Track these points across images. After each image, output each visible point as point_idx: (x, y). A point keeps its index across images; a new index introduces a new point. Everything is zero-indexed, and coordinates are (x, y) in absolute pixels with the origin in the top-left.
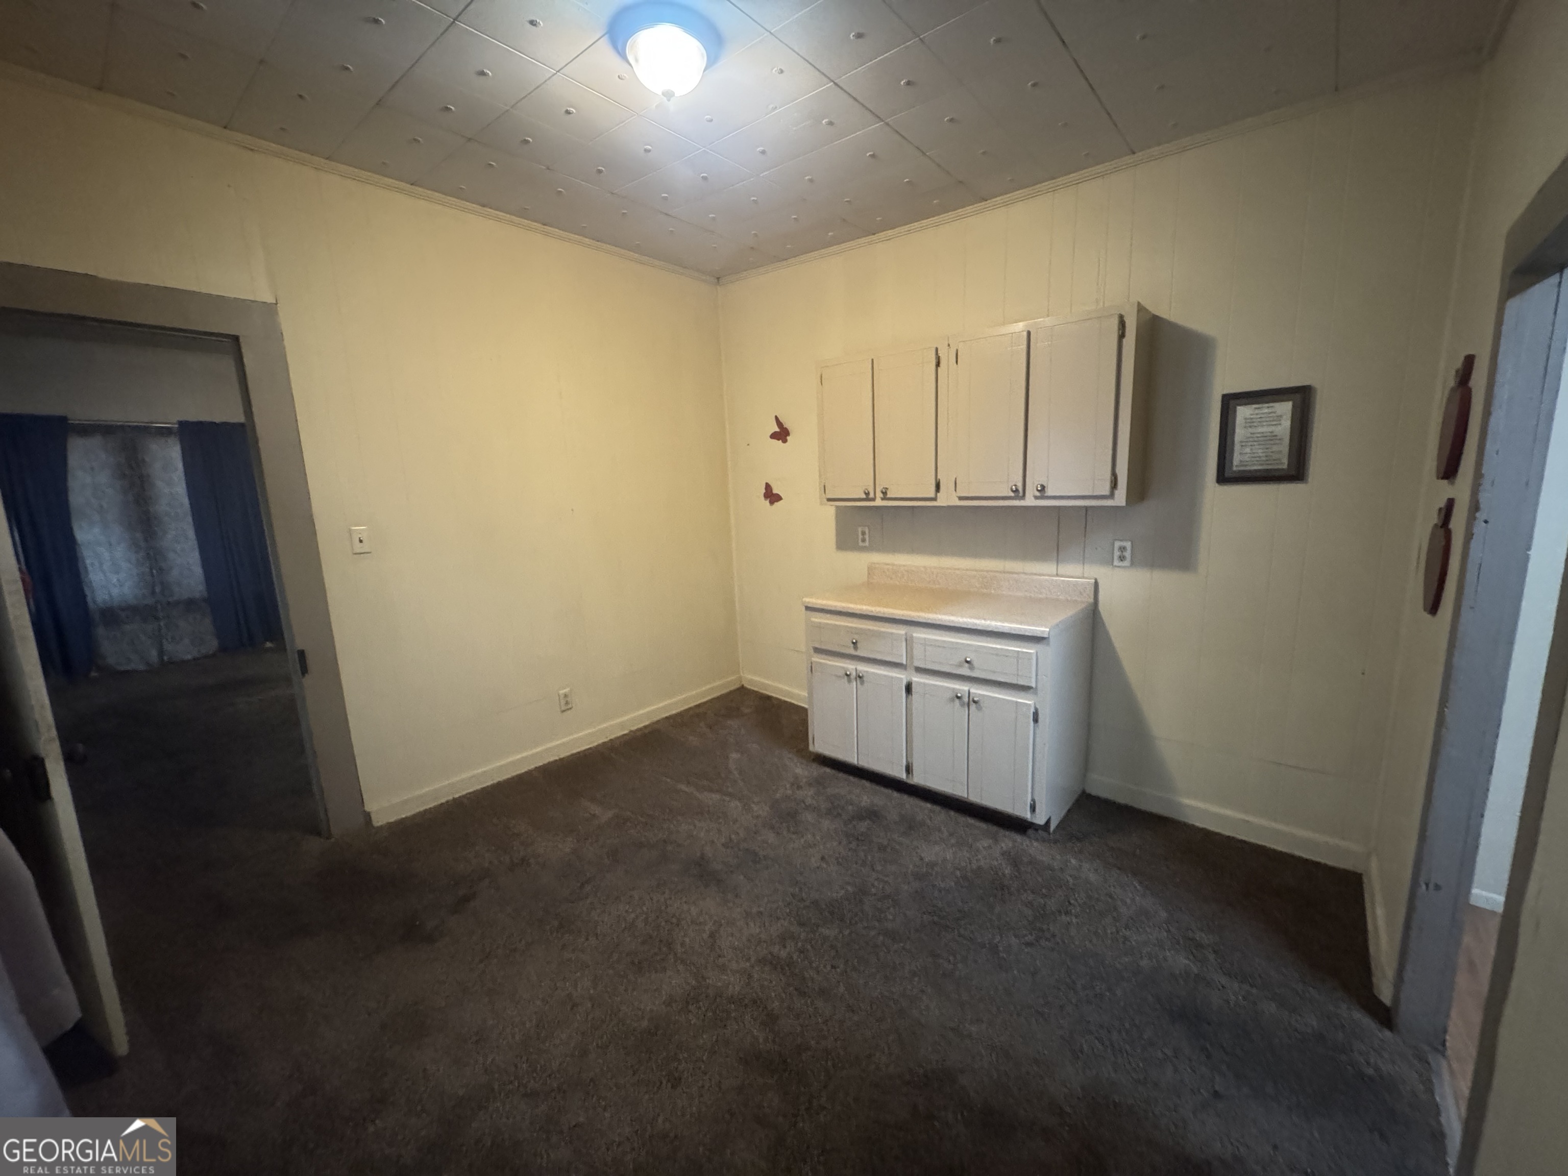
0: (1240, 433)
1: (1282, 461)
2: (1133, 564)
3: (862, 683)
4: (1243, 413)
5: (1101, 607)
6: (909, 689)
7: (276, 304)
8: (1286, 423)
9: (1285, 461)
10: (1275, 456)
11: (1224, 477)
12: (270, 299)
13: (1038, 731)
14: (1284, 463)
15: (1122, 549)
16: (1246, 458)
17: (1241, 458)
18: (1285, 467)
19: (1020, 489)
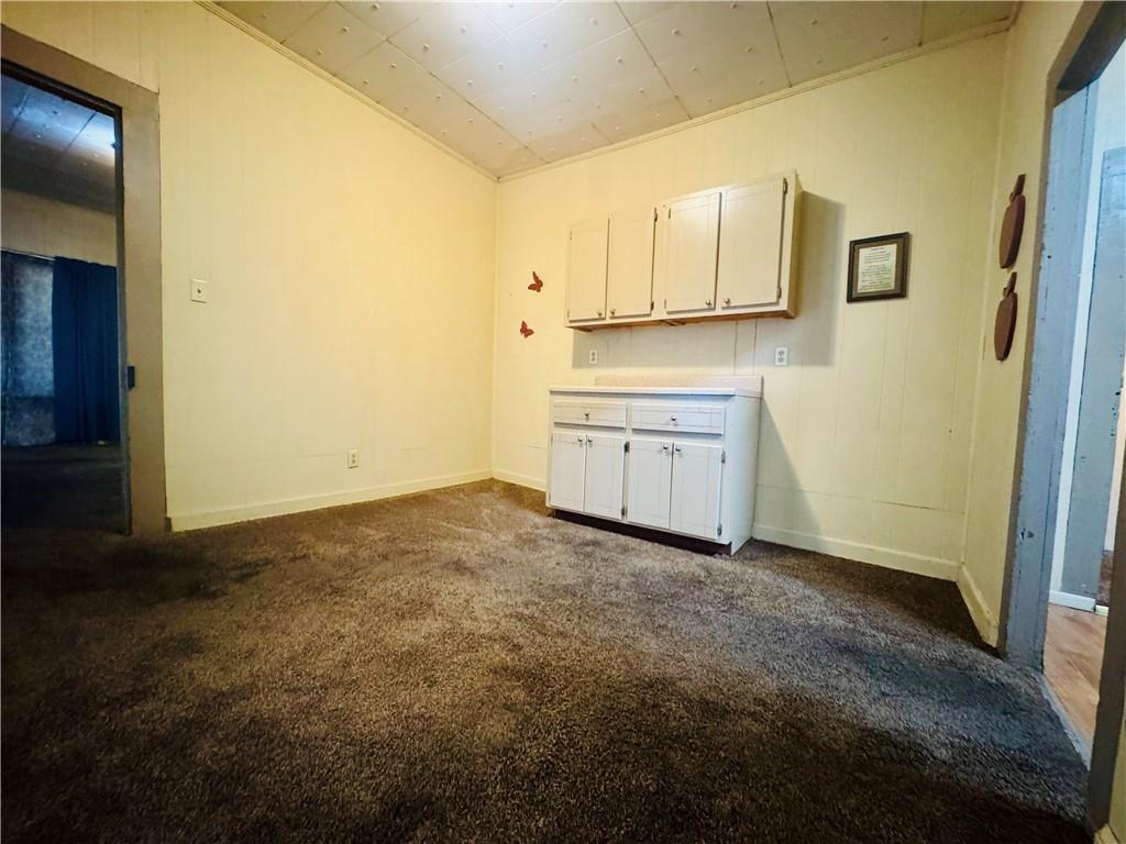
0: (862, 266)
1: (890, 283)
2: (788, 364)
3: (591, 446)
4: (864, 253)
5: (765, 398)
6: (627, 448)
7: (158, 94)
8: (893, 258)
9: (893, 284)
10: (885, 281)
11: (851, 299)
12: (153, 89)
13: (725, 471)
14: (892, 286)
15: (781, 353)
16: (866, 283)
17: (865, 284)
18: (893, 288)
19: (712, 303)
